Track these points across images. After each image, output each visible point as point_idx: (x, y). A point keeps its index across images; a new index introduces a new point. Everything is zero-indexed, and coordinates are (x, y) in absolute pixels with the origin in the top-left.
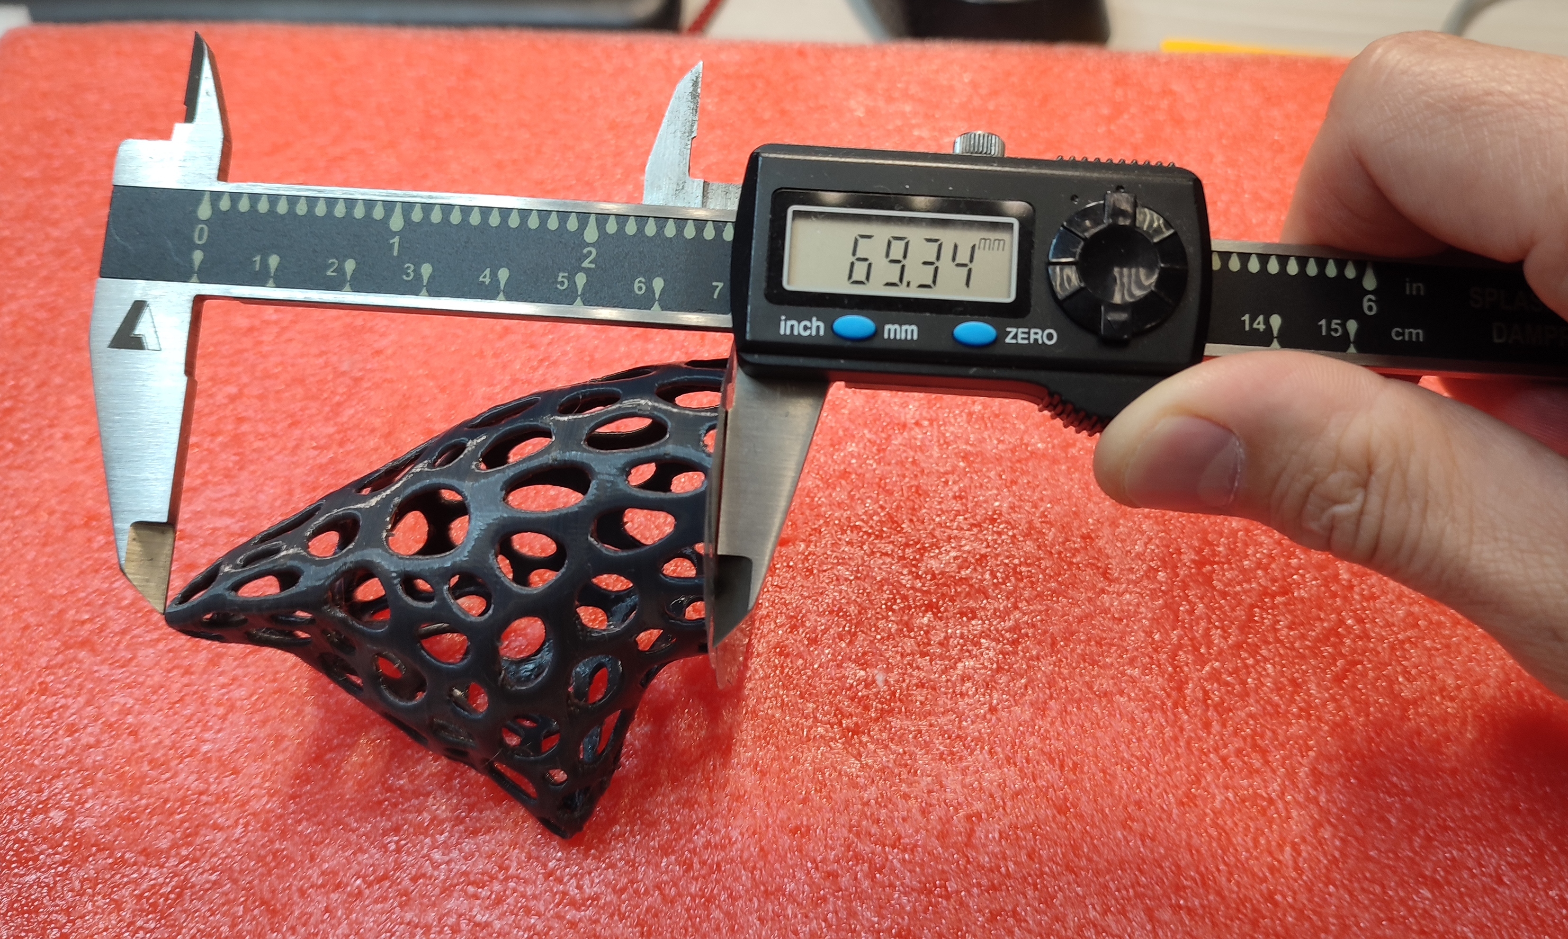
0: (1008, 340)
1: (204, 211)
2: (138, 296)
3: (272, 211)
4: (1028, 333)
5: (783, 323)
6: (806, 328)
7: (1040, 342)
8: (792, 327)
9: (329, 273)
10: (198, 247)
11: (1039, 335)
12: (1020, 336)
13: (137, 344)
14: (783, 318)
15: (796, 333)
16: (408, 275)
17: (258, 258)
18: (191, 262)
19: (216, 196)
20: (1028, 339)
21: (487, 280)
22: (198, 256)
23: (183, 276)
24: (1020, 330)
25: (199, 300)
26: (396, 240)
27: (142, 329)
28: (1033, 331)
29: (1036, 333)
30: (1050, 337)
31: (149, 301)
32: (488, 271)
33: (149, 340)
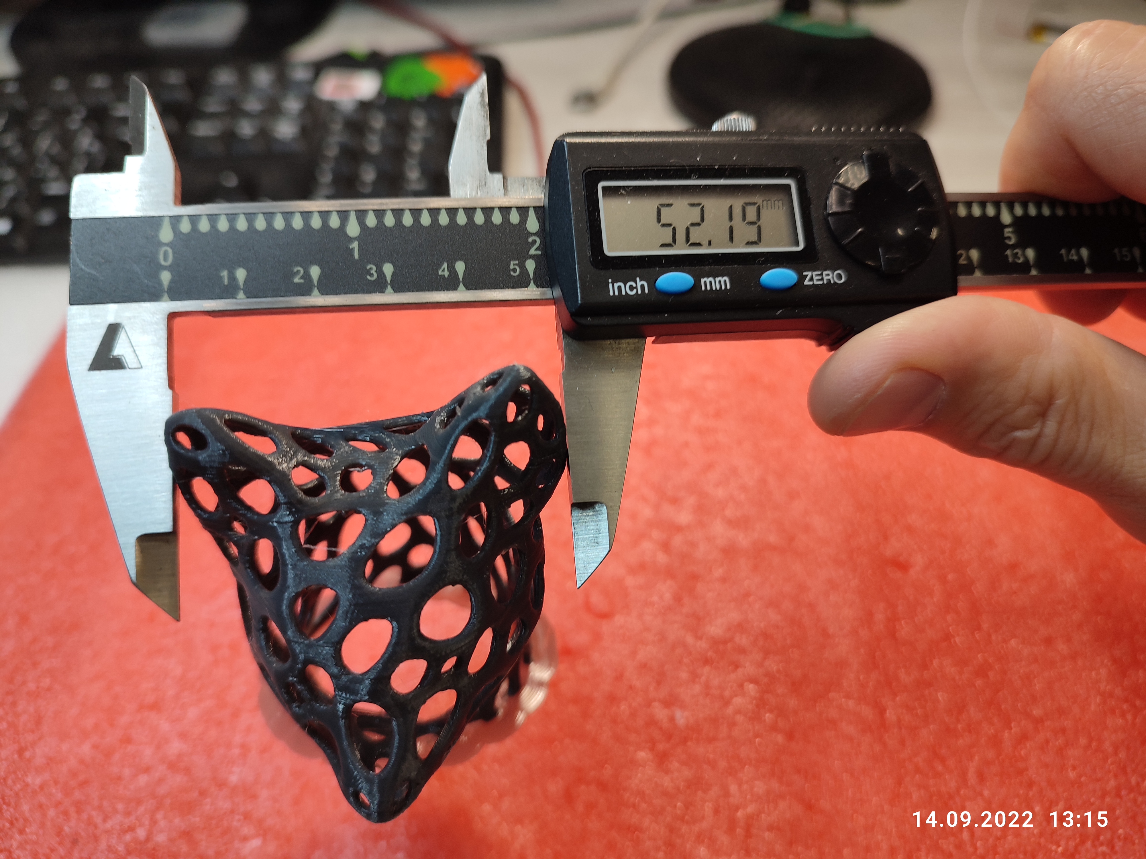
0: (806, 282)
1: (166, 235)
2: (111, 319)
3: (232, 229)
4: (822, 274)
5: (610, 285)
6: (631, 288)
7: (832, 282)
8: (619, 288)
9: (297, 280)
10: (165, 268)
11: (831, 276)
12: (815, 278)
13: (117, 364)
14: (610, 281)
15: (624, 293)
16: (372, 275)
17: (225, 273)
18: (160, 283)
19: (175, 220)
20: (822, 279)
21: (446, 274)
22: (166, 277)
23: (153, 296)
24: (815, 273)
25: (172, 316)
26: (355, 245)
27: (120, 349)
28: (825, 273)
29: (828, 275)
30: (840, 277)
31: (124, 322)
32: (445, 265)
33: (129, 359)
